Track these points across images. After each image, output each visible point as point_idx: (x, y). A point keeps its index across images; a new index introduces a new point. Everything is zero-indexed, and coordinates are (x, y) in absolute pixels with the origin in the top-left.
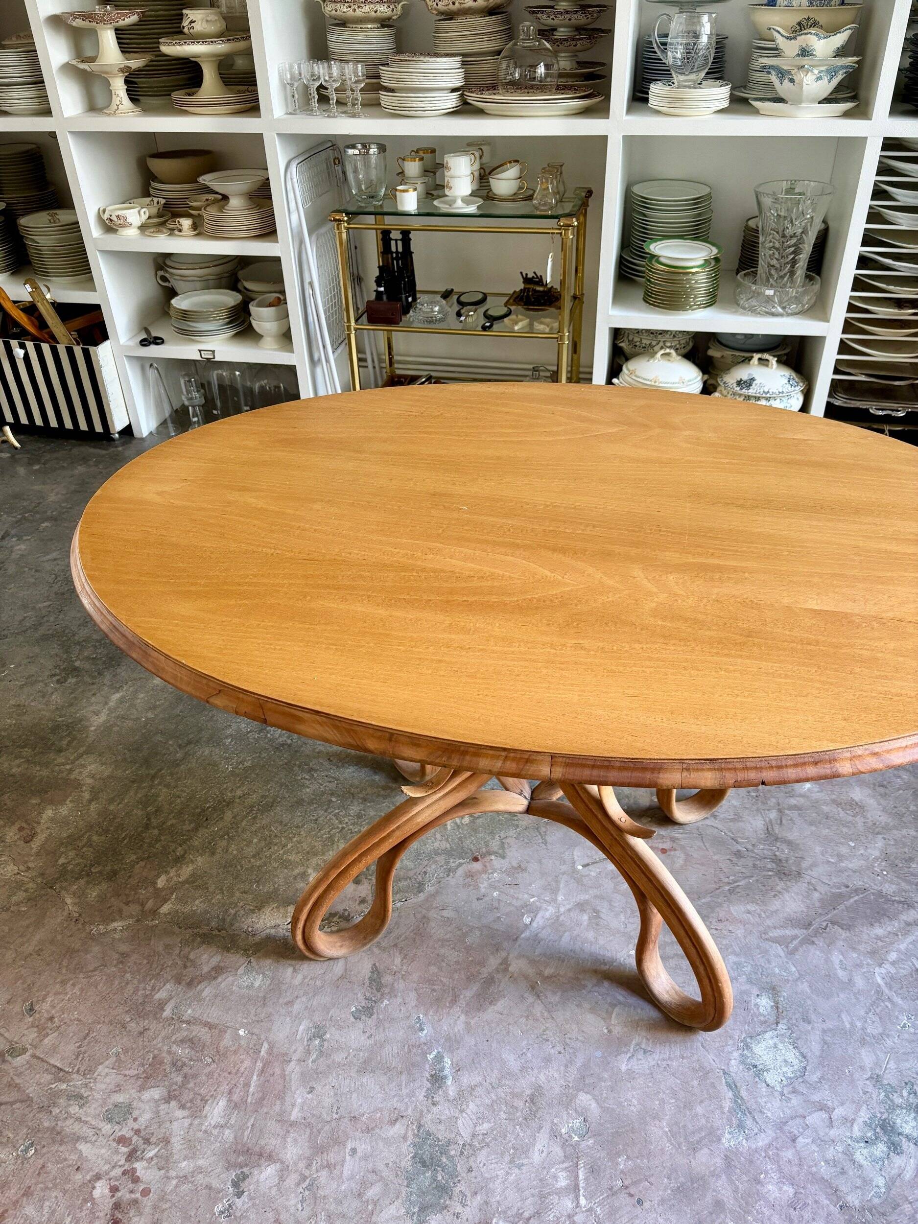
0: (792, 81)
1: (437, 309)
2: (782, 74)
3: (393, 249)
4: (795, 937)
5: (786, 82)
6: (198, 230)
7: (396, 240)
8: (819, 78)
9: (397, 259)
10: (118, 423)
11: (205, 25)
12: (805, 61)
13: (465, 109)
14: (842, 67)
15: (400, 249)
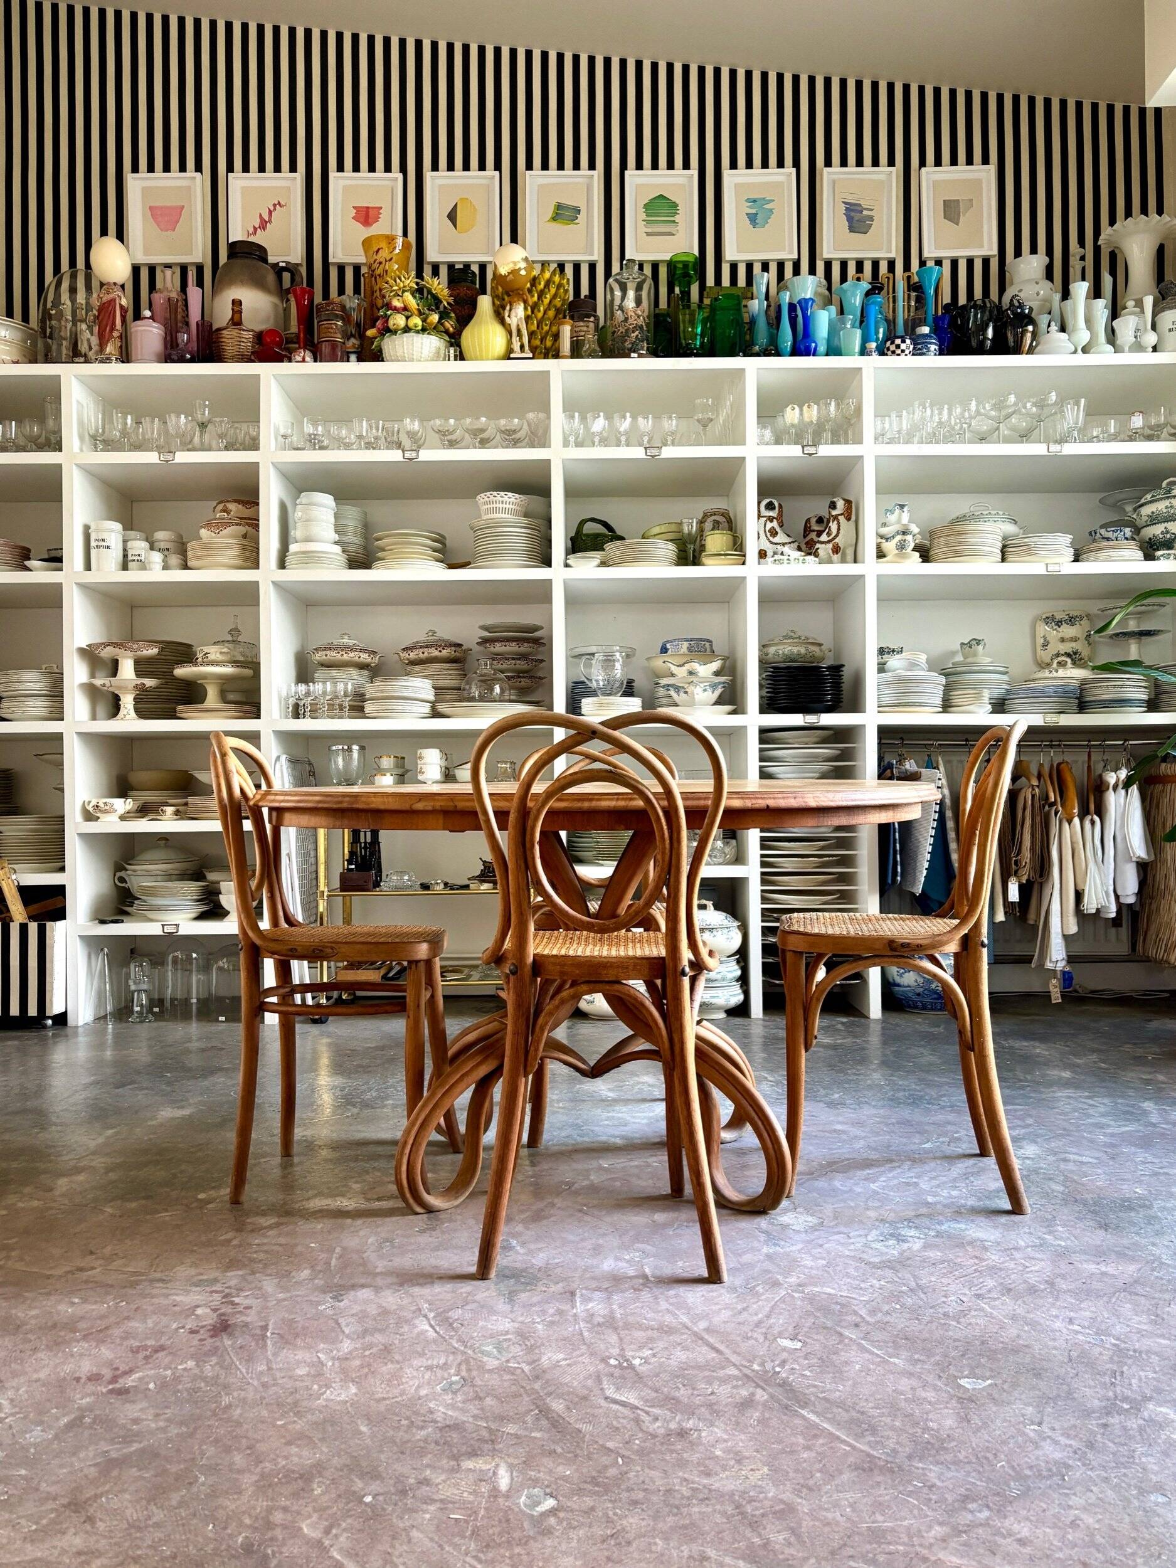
0: (686, 693)
1: (406, 878)
2: (677, 689)
3: (362, 840)
5: (682, 694)
6: (180, 815)
8: (705, 690)
9: (365, 848)
10: (56, 1006)
11: (218, 655)
12: (693, 678)
13: (436, 714)
14: (720, 683)
15: (369, 840)
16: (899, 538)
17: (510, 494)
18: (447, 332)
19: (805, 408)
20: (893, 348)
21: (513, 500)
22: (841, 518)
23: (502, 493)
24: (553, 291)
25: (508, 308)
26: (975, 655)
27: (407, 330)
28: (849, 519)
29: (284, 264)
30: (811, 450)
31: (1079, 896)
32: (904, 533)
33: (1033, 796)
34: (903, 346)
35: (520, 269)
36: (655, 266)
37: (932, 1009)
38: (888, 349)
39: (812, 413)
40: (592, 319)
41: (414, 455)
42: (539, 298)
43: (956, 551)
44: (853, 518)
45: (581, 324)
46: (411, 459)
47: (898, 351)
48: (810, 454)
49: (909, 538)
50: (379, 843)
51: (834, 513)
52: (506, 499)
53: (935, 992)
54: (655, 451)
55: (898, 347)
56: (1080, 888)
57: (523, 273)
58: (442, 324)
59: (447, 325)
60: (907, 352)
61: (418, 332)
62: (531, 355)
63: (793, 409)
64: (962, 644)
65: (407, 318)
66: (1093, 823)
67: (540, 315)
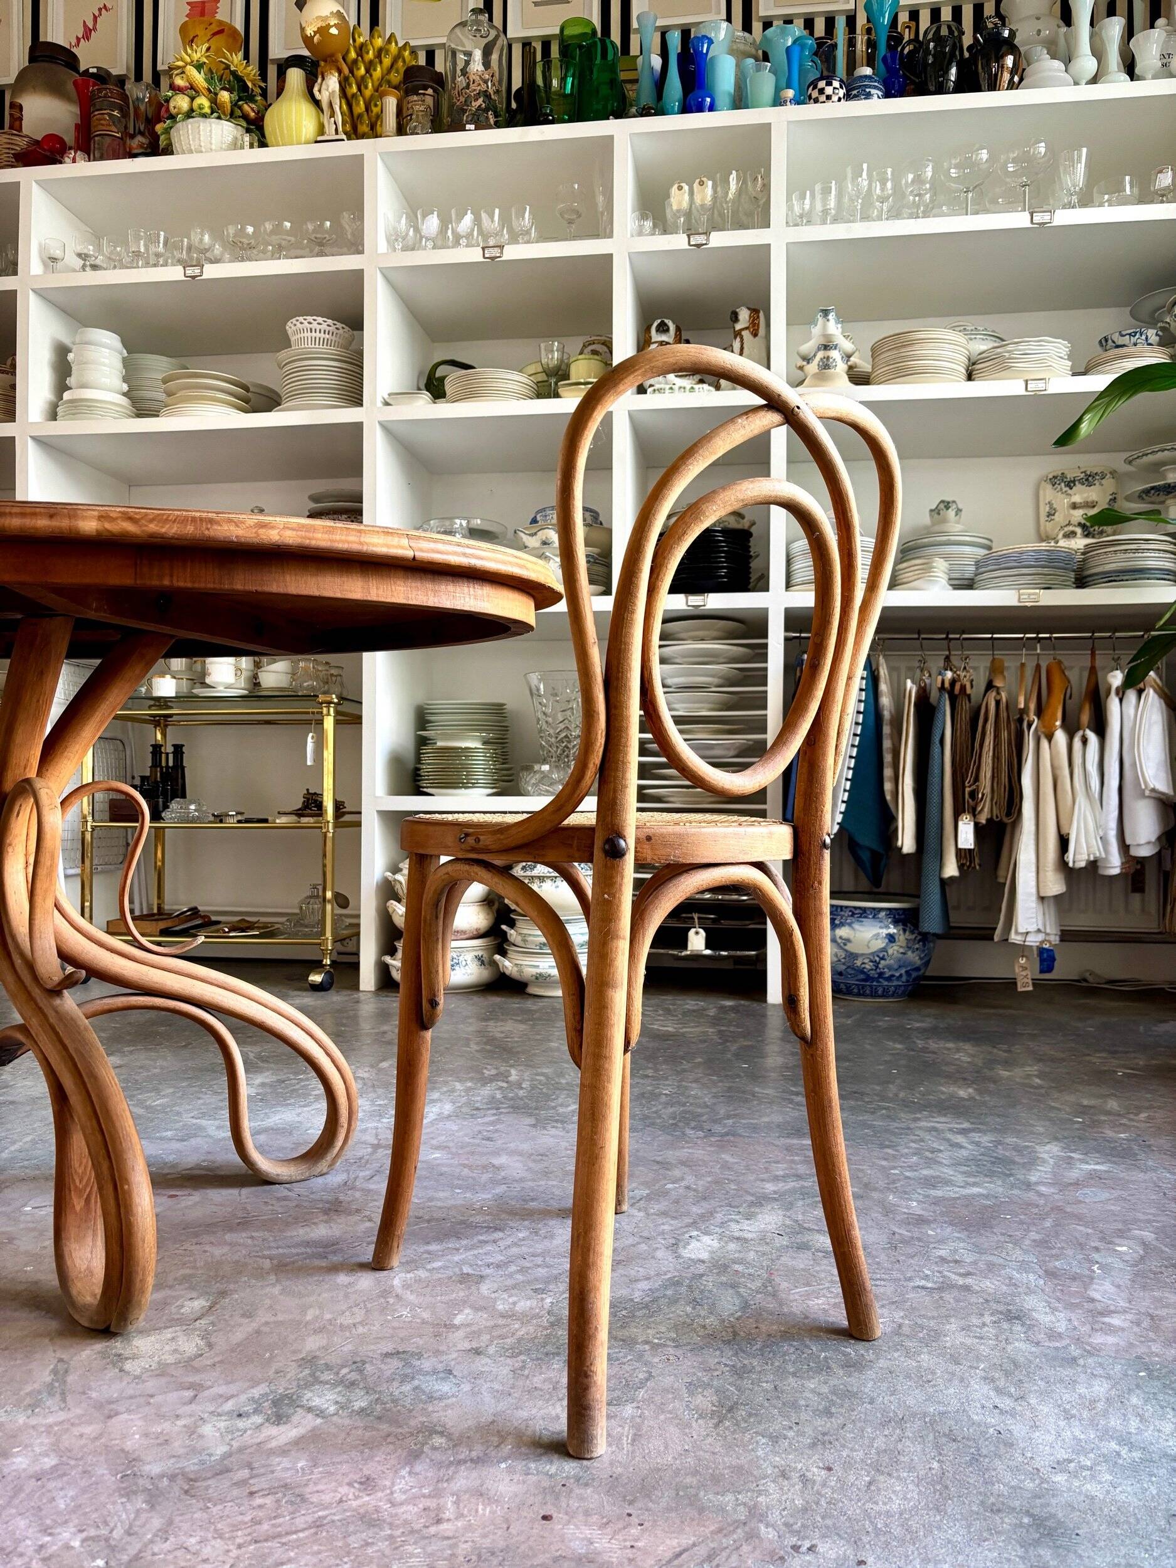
1: (193, 807)
3: (164, 764)
4: (298, 1254)
7: (167, 754)
12: (545, 550)
15: (171, 764)
16: (820, 355)
17: (320, 319)
18: (245, 117)
19: (696, 185)
20: (815, 94)
21: (324, 326)
22: (745, 334)
23: (310, 319)
24: (387, 61)
25: (319, 80)
26: (945, 521)
27: (190, 114)
28: (755, 335)
29: (95, 70)
30: (700, 239)
31: (1063, 843)
32: (826, 347)
33: (998, 703)
34: (829, 90)
35: (329, 26)
36: (546, 44)
37: (859, 995)
38: (810, 97)
39: (706, 193)
40: (430, 91)
41: (197, 271)
42: (367, 71)
43: (898, 369)
44: (762, 331)
45: (415, 98)
46: (193, 277)
47: (823, 98)
48: (698, 246)
49: (835, 354)
50: (183, 768)
51: (738, 327)
52: (315, 325)
53: (862, 971)
54: (495, 252)
55: (822, 91)
56: (1064, 832)
57: (334, 31)
58: (240, 108)
59: (246, 107)
60: (835, 98)
61: (204, 116)
62: (344, 137)
63: (680, 188)
64: (931, 511)
65: (192, 99)
66: (1085, 741)
67: (368, 93)
